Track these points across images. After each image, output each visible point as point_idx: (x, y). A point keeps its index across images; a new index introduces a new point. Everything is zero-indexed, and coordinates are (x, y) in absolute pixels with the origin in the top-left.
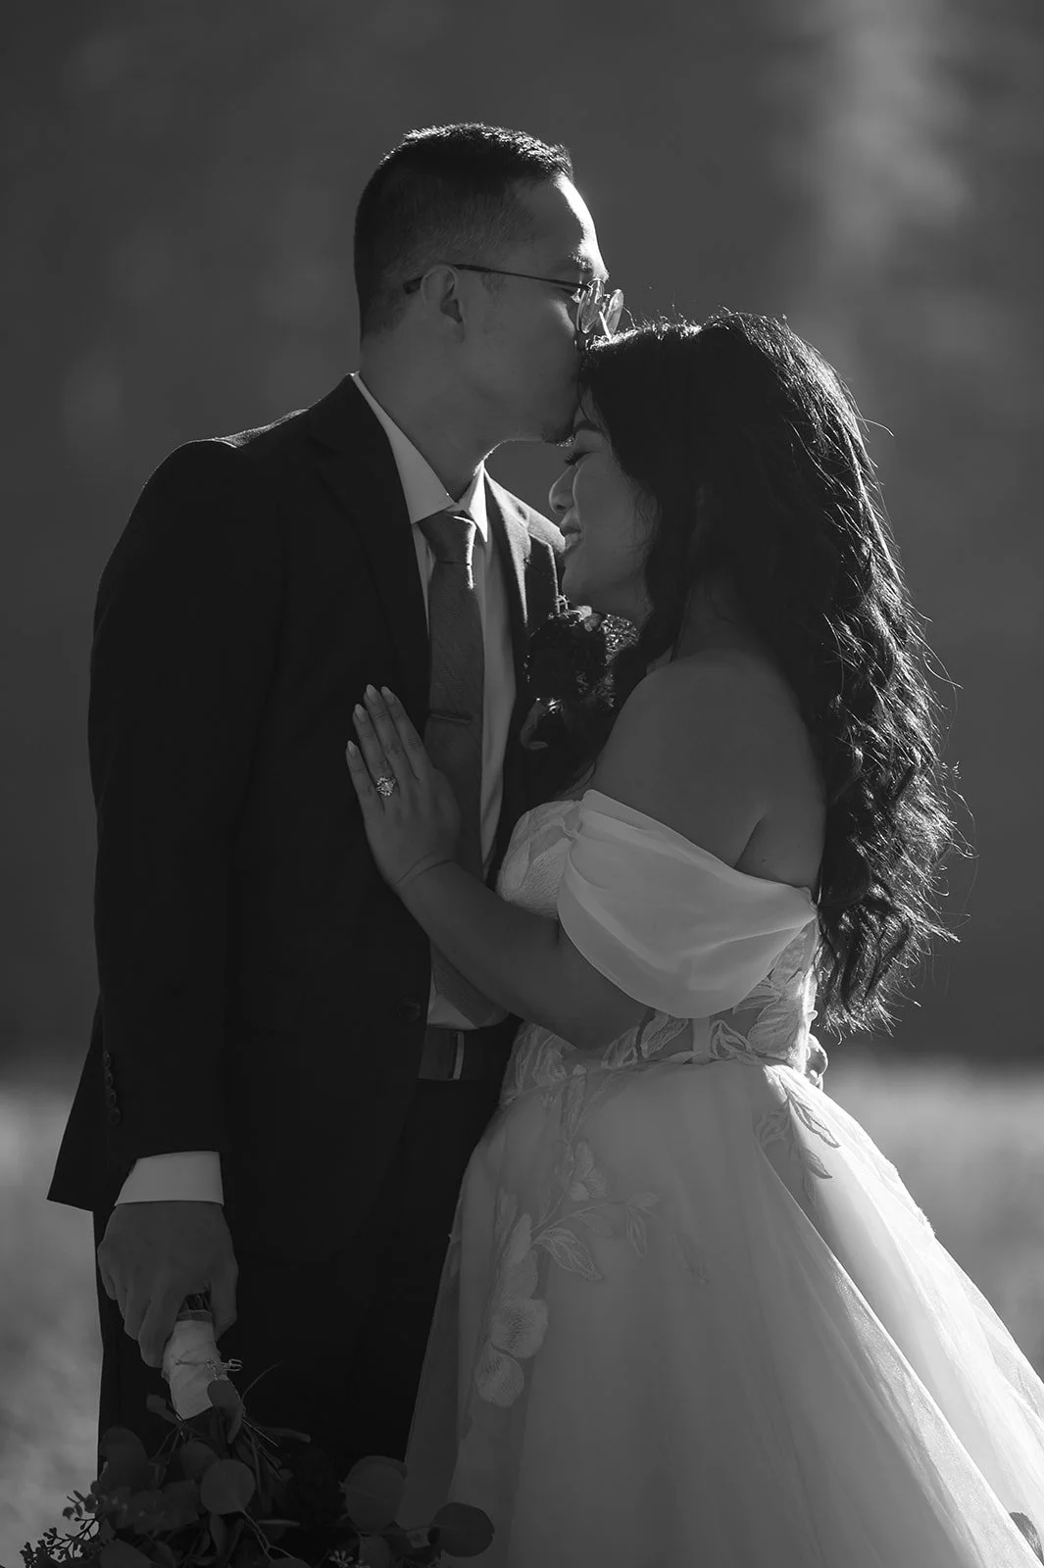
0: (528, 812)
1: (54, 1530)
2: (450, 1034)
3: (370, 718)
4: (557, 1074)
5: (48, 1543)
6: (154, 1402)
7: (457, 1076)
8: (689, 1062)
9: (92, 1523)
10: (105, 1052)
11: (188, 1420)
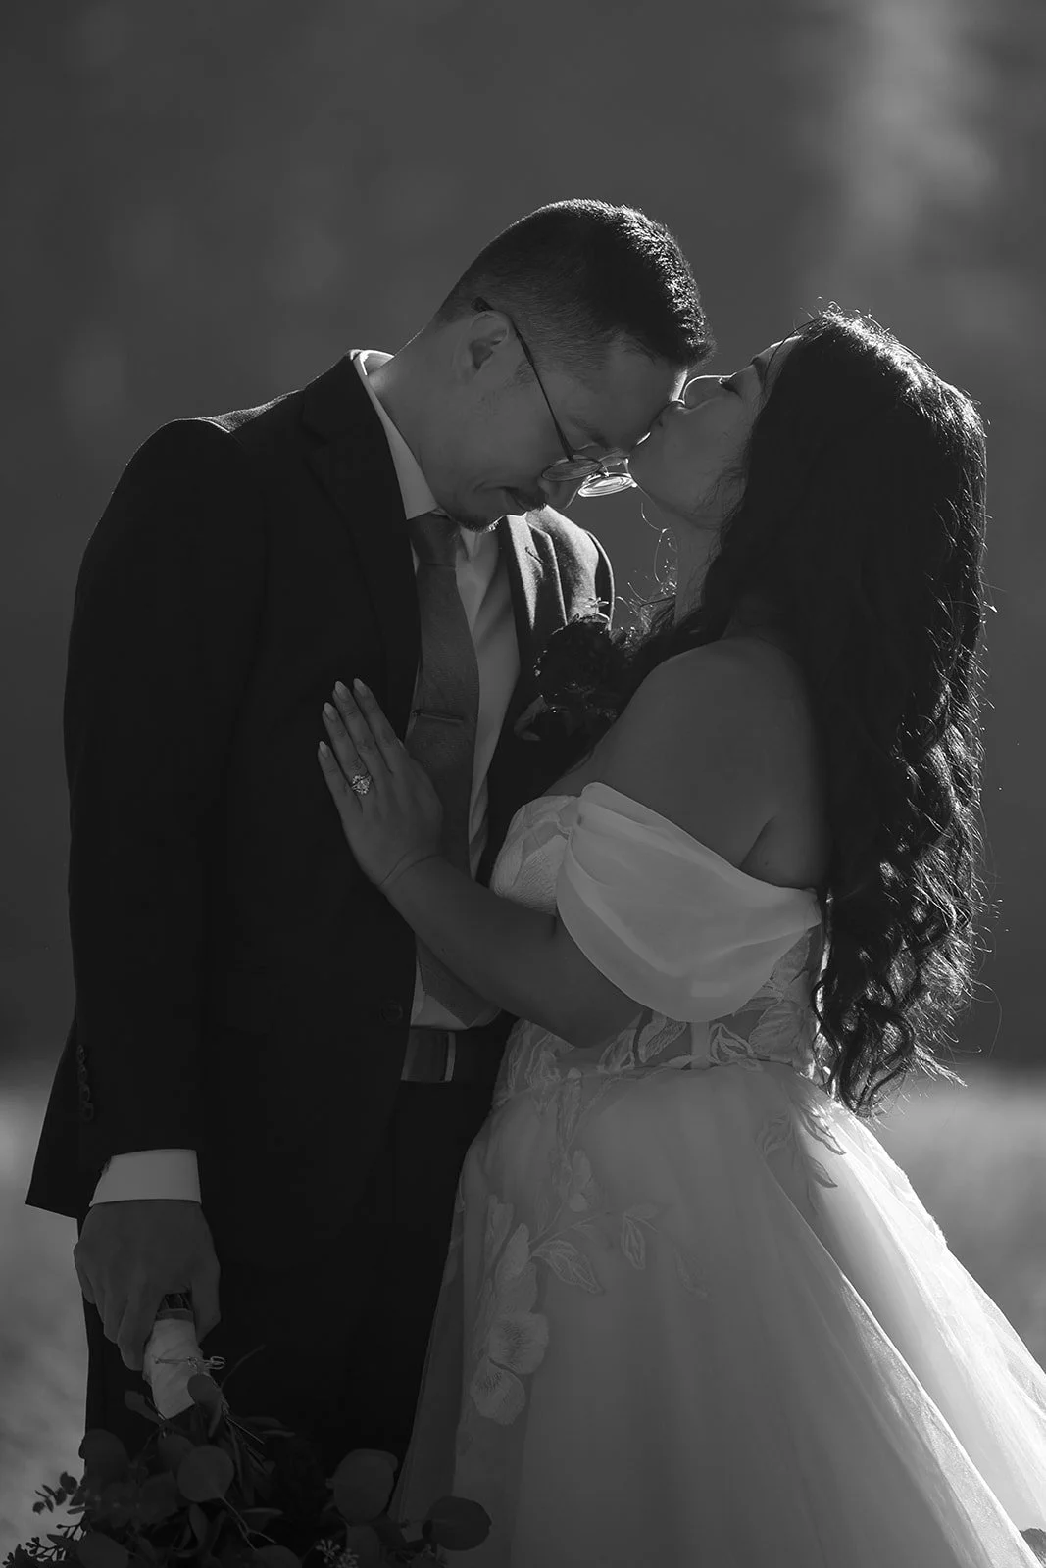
0: (524, 806)
1: (36, 1540)
2: (438, 1034)
3: (340, 715)
4: (551, 1077)
5: (31, 1552)
6: (133, 1399)
7: (449, 1077)
8: (688, 1067)
9: (75, 1530)
10: (80, 1046)
11: (170, 1419)
